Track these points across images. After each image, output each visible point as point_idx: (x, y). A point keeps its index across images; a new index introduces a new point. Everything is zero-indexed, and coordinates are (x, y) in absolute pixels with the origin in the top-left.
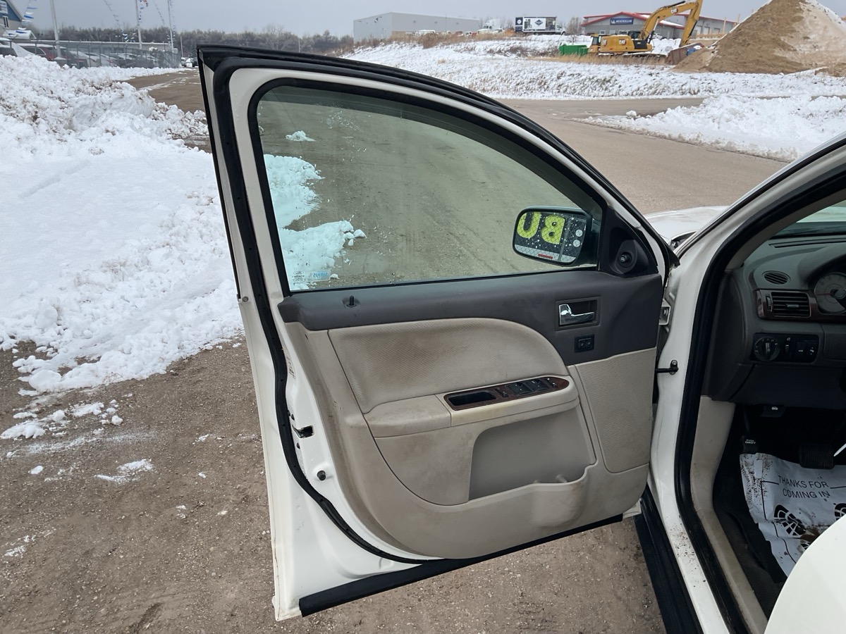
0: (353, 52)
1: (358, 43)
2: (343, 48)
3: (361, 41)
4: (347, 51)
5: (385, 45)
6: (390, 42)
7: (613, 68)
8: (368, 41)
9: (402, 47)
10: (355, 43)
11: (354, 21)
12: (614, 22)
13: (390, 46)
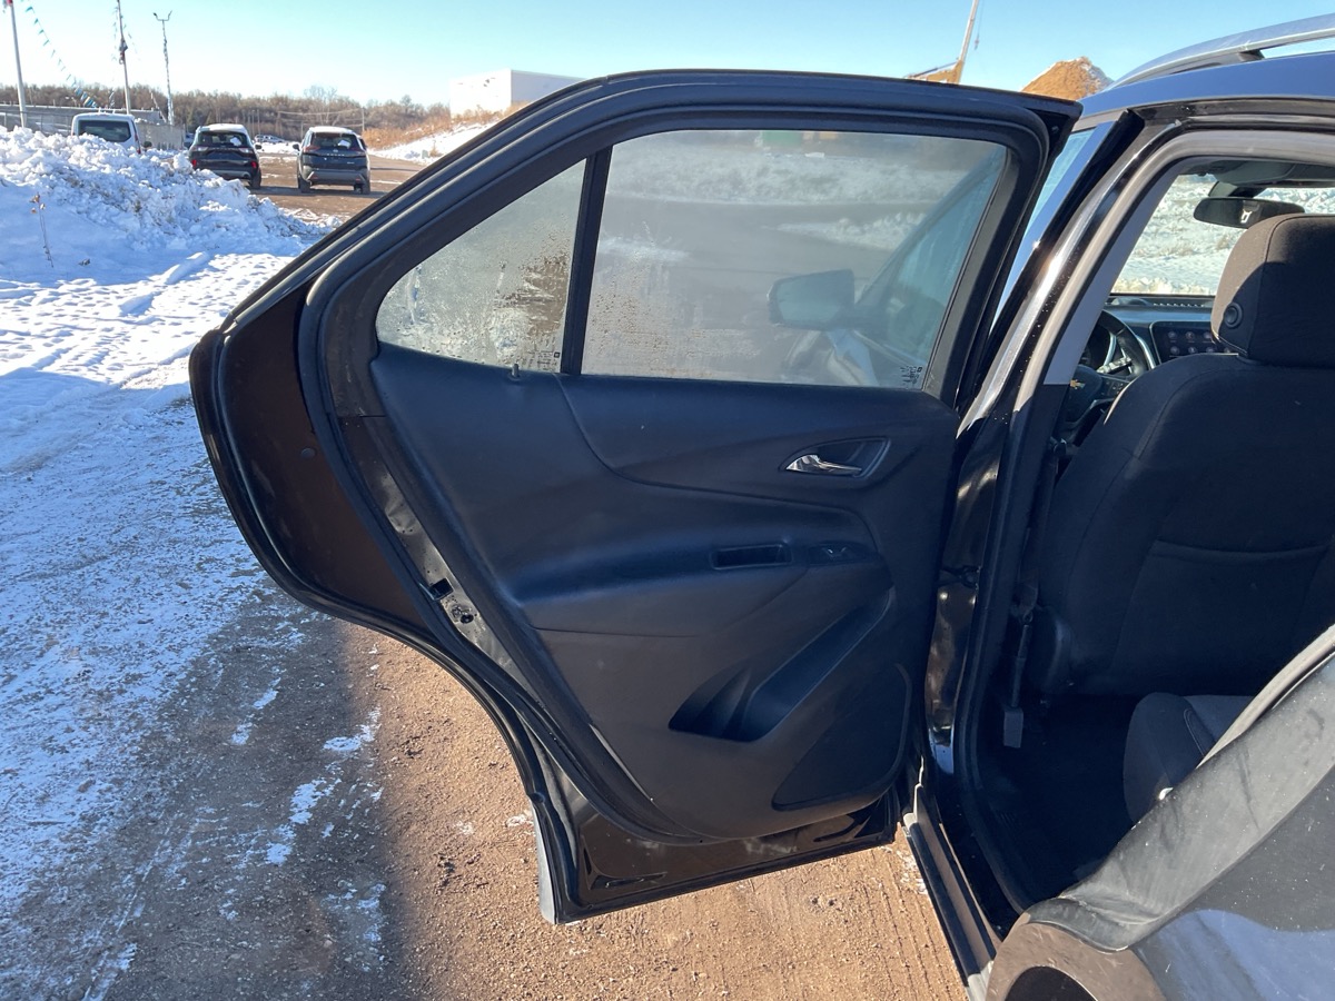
0: (450, 130)
3: (462, 113)
4: (442, 127)
8: (474, 115)
10: (453, 117)
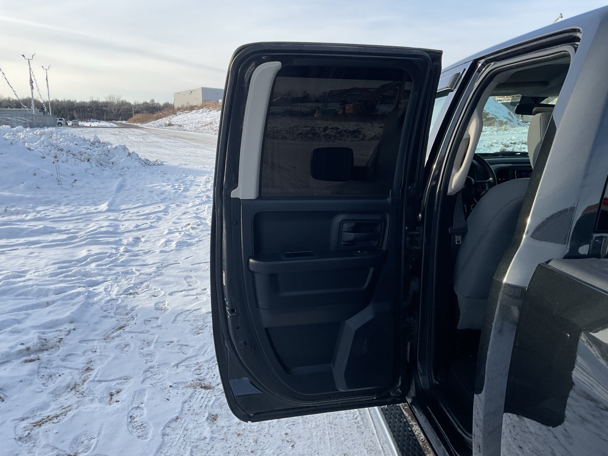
0: (176, 114)
1: (179, 107)
2: (168, 111)
4: (171, 113)
5: (199, 109)
6: (202, 107)
7: (357, 124)
8: (186, 107)
9: (211, 111)
10: (176, 108)
11: (174, 93)
12: (349, 94)
13: (202, 110)
